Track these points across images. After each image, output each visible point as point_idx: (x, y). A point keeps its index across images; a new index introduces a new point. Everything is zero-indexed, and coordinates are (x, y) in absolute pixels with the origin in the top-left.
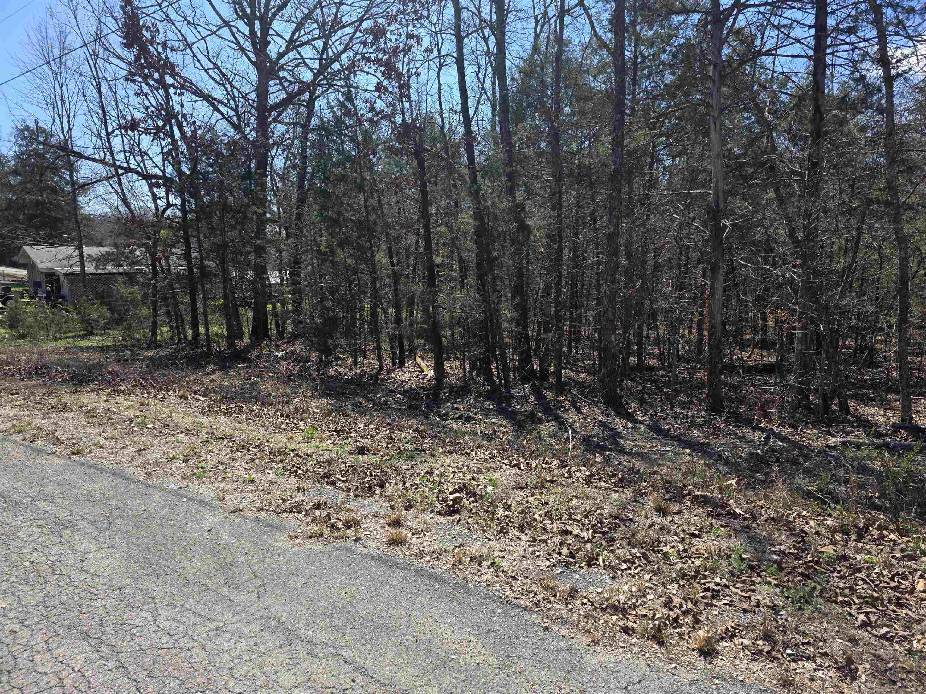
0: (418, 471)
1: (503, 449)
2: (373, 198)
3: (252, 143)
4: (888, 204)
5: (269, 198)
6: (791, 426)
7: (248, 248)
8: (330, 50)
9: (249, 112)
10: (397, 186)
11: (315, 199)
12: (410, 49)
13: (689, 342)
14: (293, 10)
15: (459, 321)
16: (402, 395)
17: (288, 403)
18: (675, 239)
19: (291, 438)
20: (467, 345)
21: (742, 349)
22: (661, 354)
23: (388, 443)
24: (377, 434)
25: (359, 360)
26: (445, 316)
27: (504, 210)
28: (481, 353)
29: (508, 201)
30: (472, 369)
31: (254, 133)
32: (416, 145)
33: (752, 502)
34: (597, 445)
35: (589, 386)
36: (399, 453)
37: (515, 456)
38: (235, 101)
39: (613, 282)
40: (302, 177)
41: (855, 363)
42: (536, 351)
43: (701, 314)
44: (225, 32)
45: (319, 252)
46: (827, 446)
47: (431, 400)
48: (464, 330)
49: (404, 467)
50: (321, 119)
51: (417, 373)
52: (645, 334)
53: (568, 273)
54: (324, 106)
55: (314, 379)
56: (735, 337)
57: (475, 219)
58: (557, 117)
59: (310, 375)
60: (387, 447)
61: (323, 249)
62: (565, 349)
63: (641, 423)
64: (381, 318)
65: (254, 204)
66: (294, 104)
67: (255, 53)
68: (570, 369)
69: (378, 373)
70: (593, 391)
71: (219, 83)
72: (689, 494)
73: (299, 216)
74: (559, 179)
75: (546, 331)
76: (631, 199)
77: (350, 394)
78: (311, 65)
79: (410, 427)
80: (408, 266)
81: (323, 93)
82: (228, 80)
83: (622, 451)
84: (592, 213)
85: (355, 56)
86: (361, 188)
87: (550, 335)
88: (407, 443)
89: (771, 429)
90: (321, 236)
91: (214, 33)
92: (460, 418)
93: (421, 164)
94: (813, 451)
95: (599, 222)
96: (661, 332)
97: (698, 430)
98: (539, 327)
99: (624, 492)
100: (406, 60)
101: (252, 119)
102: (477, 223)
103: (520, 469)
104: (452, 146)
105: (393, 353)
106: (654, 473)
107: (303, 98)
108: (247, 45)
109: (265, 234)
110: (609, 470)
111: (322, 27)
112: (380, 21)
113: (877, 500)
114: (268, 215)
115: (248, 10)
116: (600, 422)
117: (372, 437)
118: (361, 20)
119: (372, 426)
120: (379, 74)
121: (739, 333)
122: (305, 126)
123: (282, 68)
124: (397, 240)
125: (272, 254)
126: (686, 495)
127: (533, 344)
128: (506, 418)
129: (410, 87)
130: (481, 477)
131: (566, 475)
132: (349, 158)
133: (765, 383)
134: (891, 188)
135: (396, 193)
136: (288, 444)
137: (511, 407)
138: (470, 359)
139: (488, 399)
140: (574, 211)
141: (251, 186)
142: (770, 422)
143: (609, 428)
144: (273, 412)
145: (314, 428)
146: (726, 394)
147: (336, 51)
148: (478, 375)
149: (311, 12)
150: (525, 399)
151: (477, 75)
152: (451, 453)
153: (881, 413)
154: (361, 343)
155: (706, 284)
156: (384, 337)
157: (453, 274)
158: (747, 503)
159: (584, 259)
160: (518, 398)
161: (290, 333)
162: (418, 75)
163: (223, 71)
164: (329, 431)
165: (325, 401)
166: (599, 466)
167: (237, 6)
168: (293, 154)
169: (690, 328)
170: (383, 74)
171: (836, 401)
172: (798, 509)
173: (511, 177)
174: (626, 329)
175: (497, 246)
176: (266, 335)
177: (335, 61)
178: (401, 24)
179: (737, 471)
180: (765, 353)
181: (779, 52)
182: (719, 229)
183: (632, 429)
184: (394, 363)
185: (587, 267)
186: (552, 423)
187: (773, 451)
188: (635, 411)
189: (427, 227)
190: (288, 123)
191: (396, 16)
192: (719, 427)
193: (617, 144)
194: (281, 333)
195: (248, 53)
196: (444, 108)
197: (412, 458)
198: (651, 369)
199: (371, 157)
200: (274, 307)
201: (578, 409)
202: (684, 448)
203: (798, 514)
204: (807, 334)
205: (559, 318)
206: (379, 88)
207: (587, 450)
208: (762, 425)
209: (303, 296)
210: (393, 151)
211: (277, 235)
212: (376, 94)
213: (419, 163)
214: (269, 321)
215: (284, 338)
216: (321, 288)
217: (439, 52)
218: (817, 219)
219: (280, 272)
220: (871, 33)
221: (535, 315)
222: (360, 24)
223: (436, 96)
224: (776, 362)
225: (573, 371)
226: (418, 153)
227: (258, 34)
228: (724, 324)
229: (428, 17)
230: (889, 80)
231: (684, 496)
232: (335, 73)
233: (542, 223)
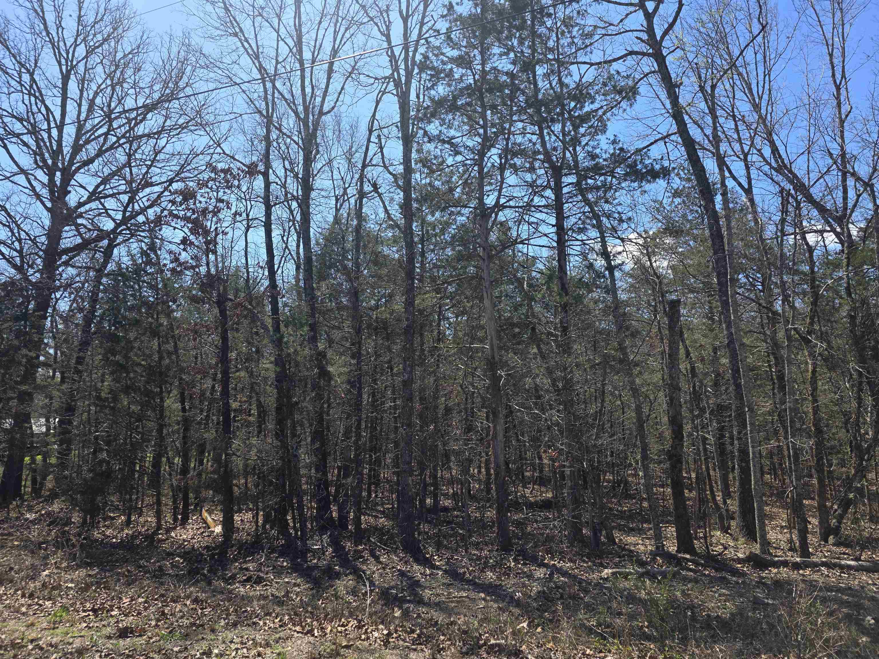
0: (193, 653)
1: (296, 614)
2: (169, 343)
3: (34, 285)
4: (621, 361)
5: (46, 341)
6: (571, 560)
7: (11, 394)
8: (136, 204)
9: (36, 254)
10: (196, 332)
11: (101, 343)
12: (219, 211)
13: (479, 481)
14: (101, 167)
15: (254, 468)
16: (181, 557)
17: (33, 578)
18: (461, 386)
19: (32, 624)
20: (262, 494)
21: (524, 487)
22: (455, 494)
23: (158, 620)
24: (146, 609)
25: (133, 518)
26: (238, 463)
27: (305, 357)
28: (276, 504)
29: (310, 349)
30: (265, 522)
31: (38, 275)
32: (219, 295)
33: (542, 646)
34: (396, 597)
35: (388, 532)
36: (170, 632)
37: (309, 620)
38: (20, 243)
39: (409, 425)
40: (88, 320)
41: (614, 496)
42: (336, 497)
43: (487, 455)
44: (21, 179)
45: (99, 398)
46: (601, 578)
47: (216, 561)
48: (259, 478)
49: (176, 649)
50: (119, 264)
51: (202, 530)
52: (439, 475)
53: (367, 417)
54: (124, 253)
55: (74, 546)
56: (517, 475)
57: (276, 364)
58: (357, 278)
59: (68, 540)
60: (157, 626)
61: (103, 395)
62: (364, 494)
63: (438, 568)
64: (165, 468)
65: (25, 346)
66: (90, 249)
67: (51, 200)
68: (369, 515)
69: (156, 533)
70: (392, 537)
71: (4, 225)
72: (485, 644)
73: (80, 361)
74: (358, 331)
75: (346, 476)
76: (423, 350)
77: (117, 561)
78: (113, 216)
79: (187, 597)
80: (202, 411)
81: (124, 241)
82: (16, 222)
83: (420, 602)
84: (389, 362)
85: (162, 212)
86: (155, 333)
87: (349, 480)
88: (182, 617)
89: (554, 565)
90: (103, 381)
91: (8, 178)
92: (248, 580)
93: (223, 312)
94: (590, 584)
95: (395, 370)
96: (454, 472)
97: (491, 571)
98: (339, 472)
99: (422, 650)
100: (214, 219)
101: (39, 261)
102: (278, 369)
103: (313, 635)
104: (256, 298)
105: (176, 508)
106: (452, 623)
107: (101, 244)
108: (44, 192)
109: (35, 379)
110: (408, 625)
111: (129, 183)
112: (191, 184)
113: (646, 630)
114: (42, 358)
115: (50, 162)
116: (399, 570)
117: (139, 614)
118: (171, 181)
119: (141, 600)
120: (186, 230)
121: (520, 471)
122: (100, 272)
123: (81, 216)
124: (192, 384)
125: (40, 400)
126: (483, 645)
127: (333, 490)
128: (301, 576)
129: (216, 243)
130: (268, 651)
131: (363, 637)
132: (146, 303)
133: (546, 518)
134: (622, 348)
135: (195, 340)
136: (27, 633)
137: (306, 562)
138: (263, 510)
139: (282, 554)
140: (372, 359)
141: (25, 328)
142: (552, 558)
143: (407, 576)
144: (12, 591)
145: (65, 608)
146: (513, 531)
147: (142, 206)
148: (272, 528)
149: (119, 170)
150: (323, 551)
151: (282, 237)
152: (235, 625)
153: (640, 542)
154: (137, 499)
155: (489, 427)
156: (166, 490)
157: (251, 419)
158: (538, 647)
159: (383, 403)
160: (315, 551)
161: (50, 490)
162: (225, 233)
163: (12, 214)
164: (84, 611)
165: (82, 573)
166: (397, 622)
167: (38, 158)
168: (81, 297)
169: (480, 467)
170: (191, 230)
171: (604, 532)
172: (583, 647)
173: (313, 327)
174: (422, 470)
175: (298, 391)
176: (17, 493)
177: (140, 214)
178: (211, 188)
179: (527, 612)
180: (543, 489)
181: (532, 242)
182: (496, 379)
183: (430, 575)
184: (175, 520)
185: (386, 411)
186: (351, 577)
187: (557, 587)
188: (432, 556)
189: (226, 373)
190: (81, 267)
191: (208, 182)
192: (509, 567)
193: (409, 303)
194: (37, 491)
195: (44, 199)
196: (249, 263)
197: (186, 636)
198: (446, 509)
199: (171, 303)
200: (33, 461)
201: (377, 559)
202: (478, 592)
203: (583, 654)
204: (574, 472)
205: (358, 462)
206: (184, 241)
207: (385, 604)
208: (546, 561)
209: (73, 447)
210: (194, 299)
211: (49, 380)
212: (182, 247)
213: (221, 312)
214: (24, 477)
215: (40, 497)
216: (96, 438)
217: (248, 215)
218: (571, 372)
219: (47, 421)
220: (594, 233)
221: (335, 460)
222: (170, 185)
223: (243, 253)
224: (552, 497)
225: (372, 516)
226: (221, 303)
227: (58, 183)
228: (507, 464)
229: (239, 187)
230: (611, 269)
231: (480, 647)
232: (138, 225)
233: (342, 370)
